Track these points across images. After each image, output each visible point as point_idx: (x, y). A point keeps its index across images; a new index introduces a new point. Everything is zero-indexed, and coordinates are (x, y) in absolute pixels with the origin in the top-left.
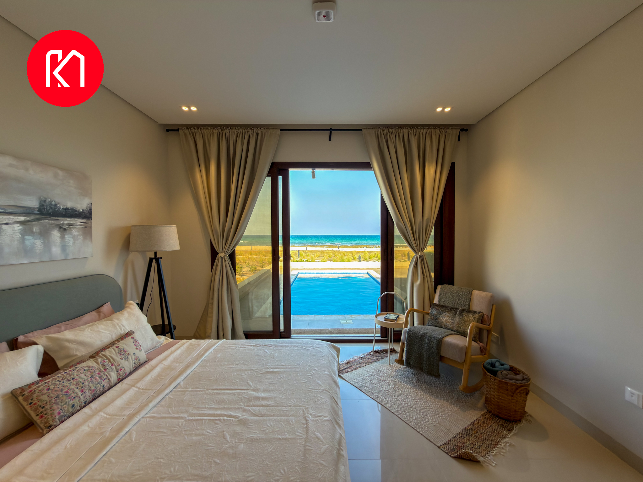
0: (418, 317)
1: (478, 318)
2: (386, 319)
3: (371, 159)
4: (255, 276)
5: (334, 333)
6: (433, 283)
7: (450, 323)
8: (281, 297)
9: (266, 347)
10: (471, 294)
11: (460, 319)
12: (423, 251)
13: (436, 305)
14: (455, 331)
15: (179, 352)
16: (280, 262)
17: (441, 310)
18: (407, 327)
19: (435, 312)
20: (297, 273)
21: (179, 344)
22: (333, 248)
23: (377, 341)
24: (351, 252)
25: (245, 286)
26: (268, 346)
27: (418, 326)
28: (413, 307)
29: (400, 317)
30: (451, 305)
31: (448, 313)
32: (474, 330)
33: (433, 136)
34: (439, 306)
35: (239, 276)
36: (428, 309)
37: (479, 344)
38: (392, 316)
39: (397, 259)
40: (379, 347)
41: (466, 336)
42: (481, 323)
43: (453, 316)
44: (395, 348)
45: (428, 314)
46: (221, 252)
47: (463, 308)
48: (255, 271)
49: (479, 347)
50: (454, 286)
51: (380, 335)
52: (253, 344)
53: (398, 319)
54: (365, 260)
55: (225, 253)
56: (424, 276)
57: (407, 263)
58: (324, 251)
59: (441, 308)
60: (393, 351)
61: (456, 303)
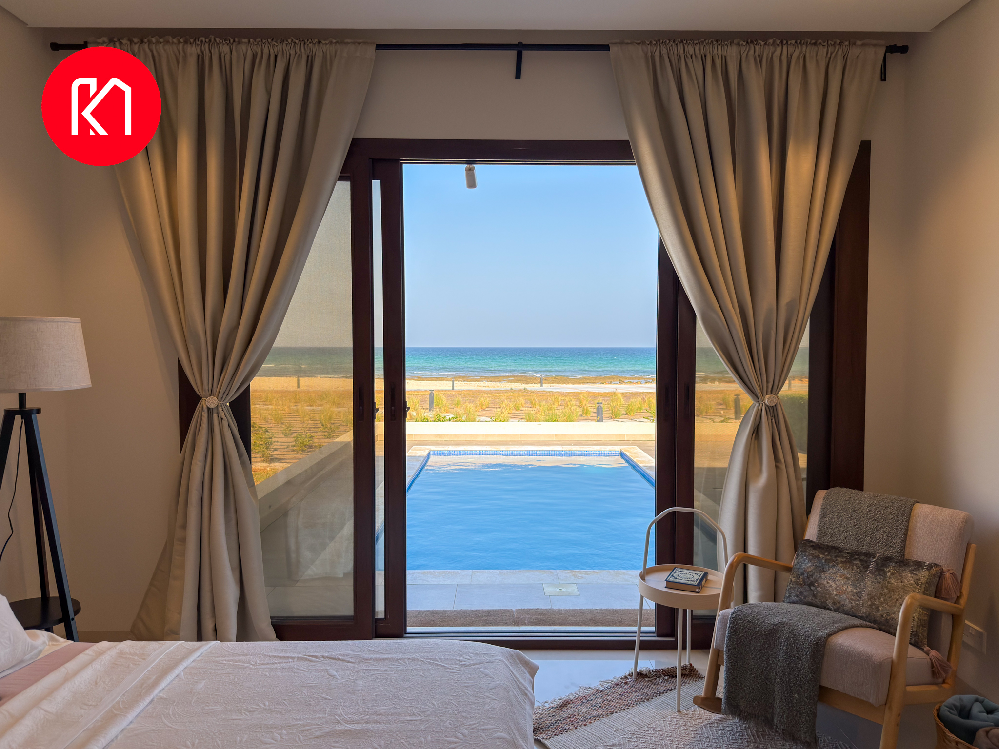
0: (761, 578)
1: (927, 583)
2: (670, 585)
3: (631, 130)
4: (308, 460)
5: (527, 622)
6: (805, 483)
7: (850, 596)
8: (380, 522)
9: (334, 661)
10: (907, 514)
11: (877, 585)
12: (776, 394)
13: (811, 544)
14: (862, 618)
15: (87, 674)
16: (376, 423)
17: (826, 560)
18: (728, 607)
19: (807, 565)
20: (425, 454)
21: (88, 655)
22: (527, 383)
23: (646, 646)
24: (576, 395)
25: (278, 490)
26: (339, 659)
27: (760, 603)
28: (745, 550)
29: (710, 577)
30: (853, 546)
31: (845, 568)
32: (916, 614)
33: (811, 67)
34: (820, 547)
35: (263, 461)
36: (787, 557)
37: (928, 655)
38: (686, 575)
39: (704, 414)
40: (649, 662)
41: (892, 630)
42: (935, 597)
43: (857, 577)
44: (696, 666)
45: (788, 569)
46: (208, 393)
47: (887, 554)
48: (308, 448)
49: (929, 660)
50: (863, 492)
51: (653, 629)
52: (296, 655)
53: (703, 583)
54: (614, 416)
55: (219, 398)
56: (778, 464)
57: (731, 428)
58: (501, 392)
59: (824, 554)
60: (690, 673)
61: (868, 539)
